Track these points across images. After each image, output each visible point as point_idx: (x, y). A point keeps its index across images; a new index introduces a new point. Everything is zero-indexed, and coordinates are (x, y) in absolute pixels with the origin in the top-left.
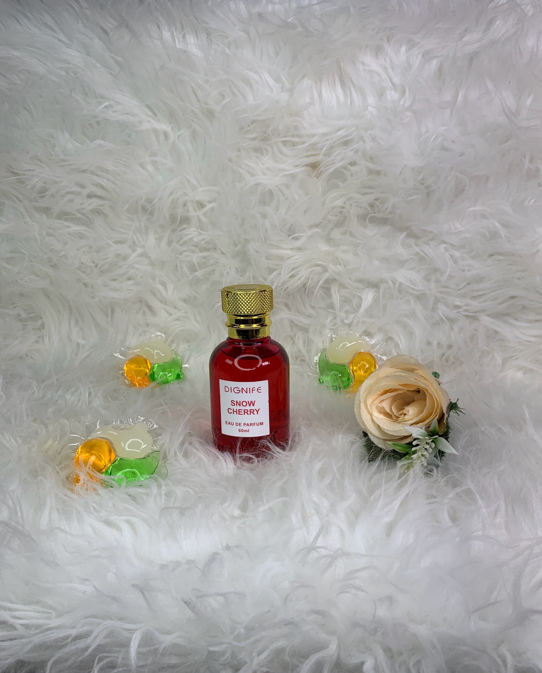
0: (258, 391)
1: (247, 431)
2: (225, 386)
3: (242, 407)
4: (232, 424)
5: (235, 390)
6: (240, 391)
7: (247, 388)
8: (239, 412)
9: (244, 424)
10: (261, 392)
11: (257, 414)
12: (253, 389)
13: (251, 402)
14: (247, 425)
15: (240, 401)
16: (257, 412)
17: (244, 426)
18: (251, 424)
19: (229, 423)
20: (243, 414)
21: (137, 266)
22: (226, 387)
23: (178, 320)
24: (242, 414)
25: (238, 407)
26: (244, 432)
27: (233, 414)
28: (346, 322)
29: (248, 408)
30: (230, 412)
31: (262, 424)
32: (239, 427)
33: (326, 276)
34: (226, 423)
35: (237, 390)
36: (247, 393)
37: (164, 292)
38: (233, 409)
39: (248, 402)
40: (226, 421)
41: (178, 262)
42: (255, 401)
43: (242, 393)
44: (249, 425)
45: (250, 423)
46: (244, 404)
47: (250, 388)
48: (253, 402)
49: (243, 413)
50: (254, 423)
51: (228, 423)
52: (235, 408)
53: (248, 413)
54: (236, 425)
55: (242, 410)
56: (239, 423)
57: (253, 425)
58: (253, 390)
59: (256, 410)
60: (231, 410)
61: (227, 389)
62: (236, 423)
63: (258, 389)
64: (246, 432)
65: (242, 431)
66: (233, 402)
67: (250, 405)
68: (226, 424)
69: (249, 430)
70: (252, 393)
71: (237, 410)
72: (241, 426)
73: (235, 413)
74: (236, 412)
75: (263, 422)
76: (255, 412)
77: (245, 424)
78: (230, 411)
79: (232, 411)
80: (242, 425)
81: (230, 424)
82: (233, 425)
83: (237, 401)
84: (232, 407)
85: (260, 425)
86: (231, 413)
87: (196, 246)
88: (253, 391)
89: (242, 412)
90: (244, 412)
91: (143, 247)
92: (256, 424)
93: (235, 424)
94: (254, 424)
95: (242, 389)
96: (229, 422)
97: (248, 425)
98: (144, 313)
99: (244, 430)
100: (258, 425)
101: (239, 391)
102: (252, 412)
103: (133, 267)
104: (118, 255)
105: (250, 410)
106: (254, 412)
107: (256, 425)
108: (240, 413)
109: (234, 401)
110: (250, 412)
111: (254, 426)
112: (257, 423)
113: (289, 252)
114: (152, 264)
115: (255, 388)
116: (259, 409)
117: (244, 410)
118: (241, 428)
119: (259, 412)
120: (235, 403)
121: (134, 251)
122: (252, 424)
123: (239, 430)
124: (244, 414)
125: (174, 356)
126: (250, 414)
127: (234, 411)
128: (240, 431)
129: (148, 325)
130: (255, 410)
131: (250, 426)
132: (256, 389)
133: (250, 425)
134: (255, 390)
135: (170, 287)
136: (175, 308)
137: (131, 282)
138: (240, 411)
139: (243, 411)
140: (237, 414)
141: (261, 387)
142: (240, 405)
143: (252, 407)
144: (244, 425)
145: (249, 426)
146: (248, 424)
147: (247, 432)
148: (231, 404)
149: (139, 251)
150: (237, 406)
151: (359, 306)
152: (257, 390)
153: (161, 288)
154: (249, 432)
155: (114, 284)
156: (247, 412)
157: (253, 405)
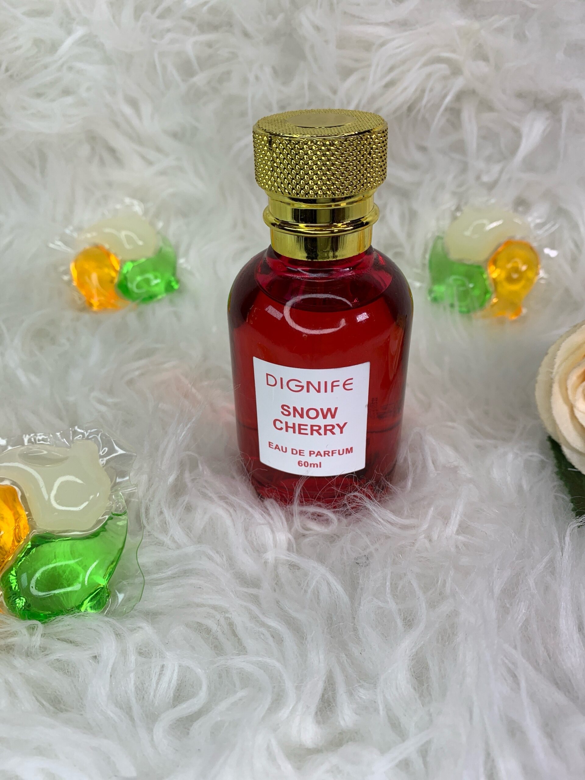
0: (347, 387)
1: (316, 465)
2: (267, 375)
3: (305, 420)
4: (284, 450)
5: (292, 385)
6: (303, 387)
7: (319, 383)
8: (300, 429)
9: (310, 452)
10: (352, 389)
11: (341, 432)
12: (335, 384)
13: (329, 410)
14: (317, 455)
15: (302, 409)
16: (341, 429)
17: (310, 456)
18: (327, 453)
19: (277, 447)
20: (309, 433)
21: (79, 65)
22: (269, 376)
23: (163, 173)
24: (307, 434)
25: (298, 420)
26: (311, 466)
27: (287, 431)
28: (485, 179)
29: (320, 421)
30: (279, 427)
31: (349, 451)
32: (298, 458)
33: (458, 84)
34: (270, 445)
35: (296, 386)
36: (319, 391)
37: (135, 121)
38: (286, 423)
39: (322, 410)
40: (270, 443)
41: (156, 55)
42: (336, 409)
43: (308, 391)
44: (323, 454)
45: (325, 452)
46: (313, 414)
47: (326, 383)
48: (333, 411)
49: (309, 431)
50: (332, 451)
51: (274, 447)
52: (291, 420)
53: (320, 431)
54: (292, 453)
55: (306, 425)
56: (300, 451)
57: (330, 454)
58: (333, 386)
59: (338, 425)
60: (281, 422)
61: (272, 381)
62: (292, 449)
63: (347, 383)
64: (314, 467)
65: (306, 464)
66: (285, 408)
67: (325, 417)
68: (270, 447)
69: (320, 463)
70: (332, 391)
71: (294, 424)
72: (304, 455)
73: (291, 430)
74: (294, 428)
75: (351, 448)
76: (337, 430)
77: (312, 453)
78: (278, 424)
79: (283, 426)
80: (307, 453)
81: (279, 449)
82: (286, 452)
83: (295, 409)
84: (284, 419)
85: (346, 453)
86: (281, 429)
87: (191, 19)
88: (334, 388)
89: (306, 429)
90: (312, 430)
91: (86, 22)
92: (337, 452)
93: (289, 451)
94: (333, 453)
95: (309, 383)
96: (277, 445)
97: (319, 454)
98: (102, 162)
99: (311, 464)
100: (341, 453)
101: (300, 388)
102: (329, 429)
103: (70, 68)
104: (38, 42)
105: (326, 426)
106: (333, 430)
107: (336, 455)
108: (302, 431)
109: (289, 407)
110: (326, 430)
111: (332, 455)
112: (339, 451)
113: (382, 31)
114: (107, 60)
115: (338, 381)
116: (345, 424)
117: (312, 426)
118: (303, 459)
119: (344, 429)
120: (291, 410)
121: (69, 33)
122: (329, 452)
123: (299, 463)
124: (312, 434)
125: (161, 244)
126: (325, 434)
127: (287, 427)
128: (301, 465)
129: (110, 184)
130: (336, 426)
131: (324, 456)
132: (341, 383)
133: (325, 454)
134: (338, 386)
135: (146, 109)
136: (159, 150)
137: (69, 100)
138: (302, 427)
139: (309, 428)
140: (294, 432)
141: (352, 379)
142: (302, 416)
143: (329, 420)
144: (310, 454)
145: (321, 456)
146: (319, 452)
147: (317, 467)
148: (282, 413)
149: (79, 32)
150: (294, 416)
151: (514, 149)
152: (344, 384)
153: (128, 110)
154: (320, 467)
155: (39, 104)
156: (317, 431)
157: (333, 416)
